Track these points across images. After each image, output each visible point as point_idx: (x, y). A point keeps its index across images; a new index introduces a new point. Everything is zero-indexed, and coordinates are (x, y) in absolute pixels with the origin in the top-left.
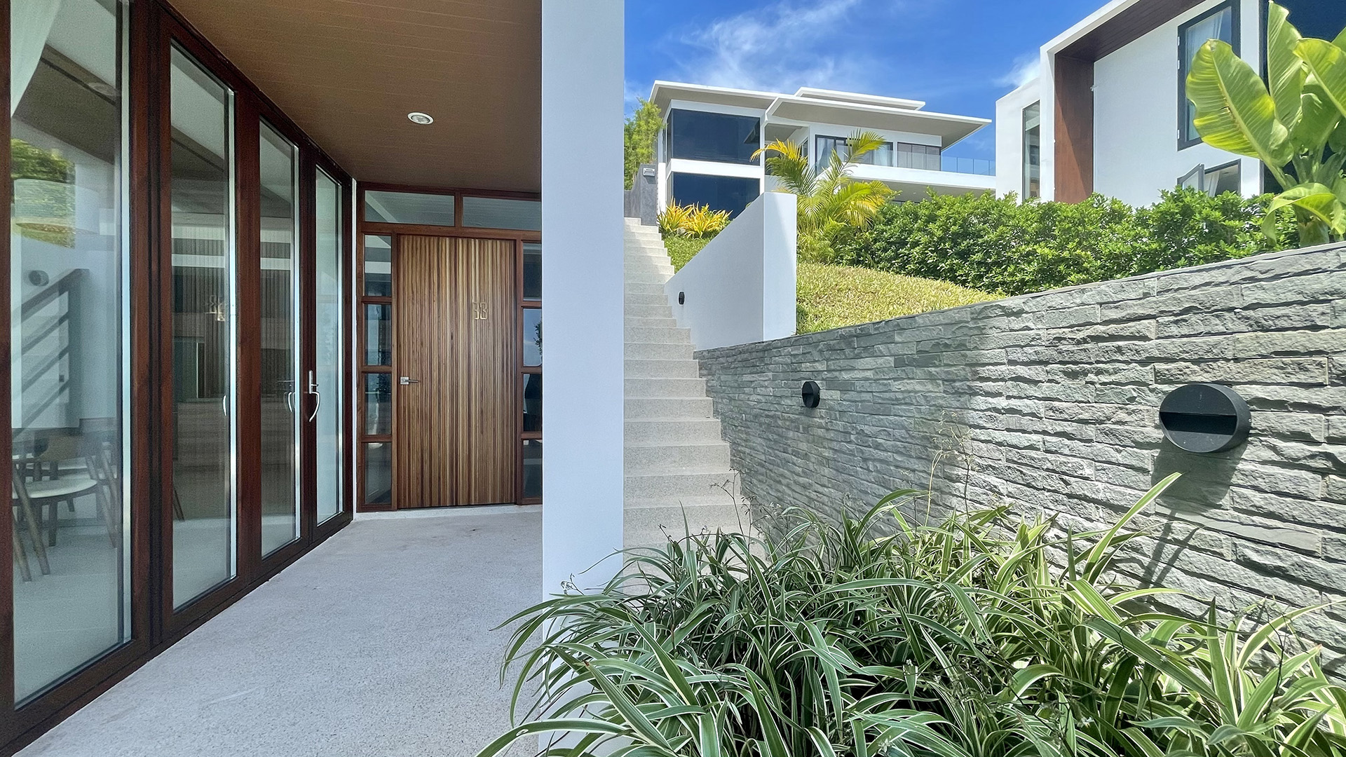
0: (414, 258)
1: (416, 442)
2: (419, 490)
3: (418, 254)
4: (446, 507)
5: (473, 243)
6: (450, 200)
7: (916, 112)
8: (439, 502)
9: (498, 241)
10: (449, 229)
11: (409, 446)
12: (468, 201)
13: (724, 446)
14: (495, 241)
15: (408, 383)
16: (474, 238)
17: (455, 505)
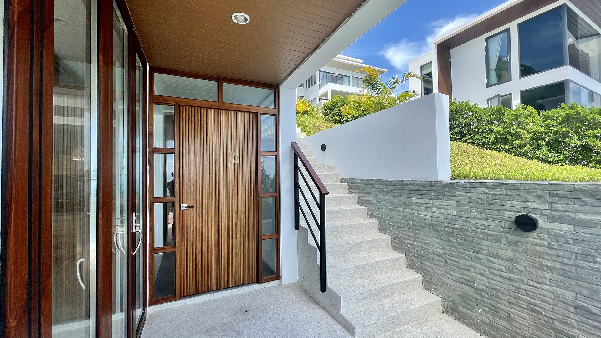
0: (190, 123)
1: (191, 249)
2: (194, 283)
3: (193, 120)
4: (212, 291)
5: (229, 113)
6: (214, 84)
7: (359, 64)
8: (208, 288)
9: (245, 113)
10: (214, 103)
11: (187, 252)
12: (226, 86)
13: (388, 238)
14: (243, 113)
15: (186, 209)
16: (231, 110)
17: (219, 289)
